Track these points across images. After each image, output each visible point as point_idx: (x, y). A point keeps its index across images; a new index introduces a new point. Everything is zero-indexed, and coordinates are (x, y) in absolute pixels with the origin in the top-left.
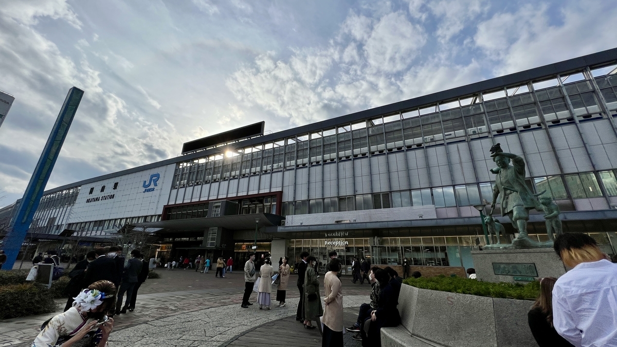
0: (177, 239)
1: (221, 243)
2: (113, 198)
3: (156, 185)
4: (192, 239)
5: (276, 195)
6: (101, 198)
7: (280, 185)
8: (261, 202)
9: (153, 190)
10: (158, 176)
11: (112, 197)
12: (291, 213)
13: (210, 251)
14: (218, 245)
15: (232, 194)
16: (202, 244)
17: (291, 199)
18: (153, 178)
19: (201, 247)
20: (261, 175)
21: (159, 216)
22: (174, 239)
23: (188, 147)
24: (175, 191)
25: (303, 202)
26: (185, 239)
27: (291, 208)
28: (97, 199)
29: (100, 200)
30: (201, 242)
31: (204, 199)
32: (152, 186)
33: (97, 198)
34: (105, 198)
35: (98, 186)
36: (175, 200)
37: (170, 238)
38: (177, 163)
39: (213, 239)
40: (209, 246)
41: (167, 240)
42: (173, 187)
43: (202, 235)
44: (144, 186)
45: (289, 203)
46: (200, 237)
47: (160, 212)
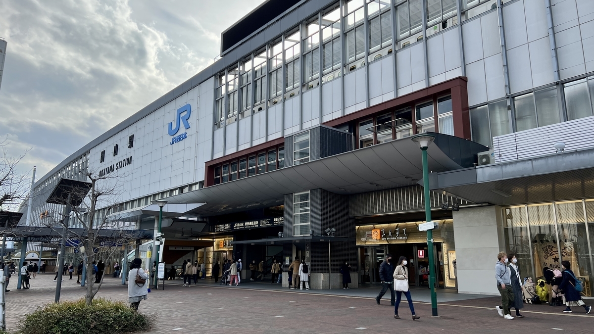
0: (238, 226)
1: (324, 226)
2: (130, 163)
3: (188, 128)
4: (264, 224)
5: (449, 91)
6: (115, 167)
7: (458, 61)
8: (408, 118)
9: (184, 137)
10: (188, 109)
11: (129, 161)
12: (500, 131)
13: (301, 246)
14: (318, 231)
15: (333, 113)
16: (282, 231)
17: (496, 93)
18: (182, 115)
19: (282, 237)
20: (396, 52)
21: (201, 183)
22: (232, 226)
23: (231, 38)
24: (220, 132)
25: (541, 93)
26: (251, 223)
27: (500, 117)
28: (111, 169)
29: (115, 170)
30: (280, 228)
31: (274, 136)
32: (182, 131)
33: (111, 167)
34: (120, 165)
35: (108, 147)
36: (222, 149)
37: (224, 223)
38: (215, 75)
39: (303, 218)
40: (298, 234)
41: (221, 228)
42: (216, 124)
43: (280, 214)
44: (172, 133)
45: (492, 105)
46: (278, 216)
47: (201, 176)
